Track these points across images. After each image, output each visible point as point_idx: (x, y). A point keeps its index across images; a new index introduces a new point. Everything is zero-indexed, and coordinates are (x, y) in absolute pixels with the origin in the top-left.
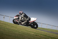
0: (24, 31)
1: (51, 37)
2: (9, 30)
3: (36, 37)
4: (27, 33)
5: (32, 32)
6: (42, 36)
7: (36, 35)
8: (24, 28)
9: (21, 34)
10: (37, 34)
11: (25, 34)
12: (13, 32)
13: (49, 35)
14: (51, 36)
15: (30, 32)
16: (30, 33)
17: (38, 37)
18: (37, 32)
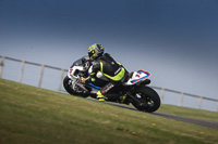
0: (75, 114)
1: (177, 136)
2: (18, 110)
3: (118, 134)
4: (87, 121)
5: (105, 118)
6: (140, 131)
7: (118, 129)
8: (74, 102)
9: (61, 123)
10: (122, 126)
11: (76, 124)
12: (31, 116)
13: (166, 127)
14: (176, 133)
15: (96, 116)
16: (95, 120)
17: (128, 135)
18: (122, 118)
